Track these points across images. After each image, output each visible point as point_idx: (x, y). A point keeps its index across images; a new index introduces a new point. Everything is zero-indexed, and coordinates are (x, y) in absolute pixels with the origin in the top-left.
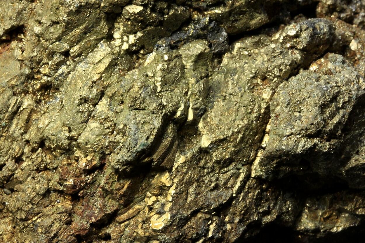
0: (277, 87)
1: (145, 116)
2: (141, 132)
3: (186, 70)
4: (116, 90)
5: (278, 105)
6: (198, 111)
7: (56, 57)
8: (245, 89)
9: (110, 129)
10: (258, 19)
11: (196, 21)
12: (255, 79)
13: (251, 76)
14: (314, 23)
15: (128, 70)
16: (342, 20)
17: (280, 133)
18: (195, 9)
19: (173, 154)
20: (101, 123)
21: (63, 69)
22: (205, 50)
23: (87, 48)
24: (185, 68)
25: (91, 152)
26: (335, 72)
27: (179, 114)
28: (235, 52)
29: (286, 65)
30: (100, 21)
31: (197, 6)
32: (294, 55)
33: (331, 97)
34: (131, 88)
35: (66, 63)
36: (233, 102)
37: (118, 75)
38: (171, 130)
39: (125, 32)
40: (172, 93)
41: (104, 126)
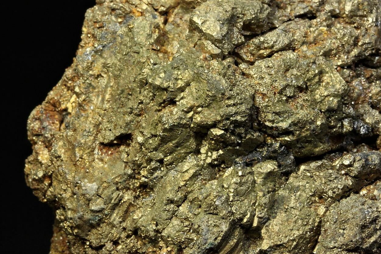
0: (330, 206)
1: (216, 220)
2: (211, 234)
3: (256, 185)
4: (196, 196)
5: (328, 221)
6: (262, 220)
7: (152, 163)
8: (304, 204)
9: (188, 227)
10: (321, 148)
11: (269, 145)
12: (314, 197)
13: (311, 194)
14: (368, 155)
15: (209, 180)
17: (326, 245)
18: (269, 135)
20: (182, 222)
21: (157, 173)
22: (274, 170)
23: (177, 159)
24: (256, 183)
25: (171, 244)
26: (379, 198)
27: (245, 220)
28: (299, 173)
29: (339, 189)
30: (190, 138)
31: (270, 133)
32: (347, 181)
33: (371, 220)
34: (208, 196)
35: (160, 169)
36: (293, 214)
37: (200, 183)
38: (237, 233)
39: (210, 149)
40: (242, 203)
41: (184, 225)
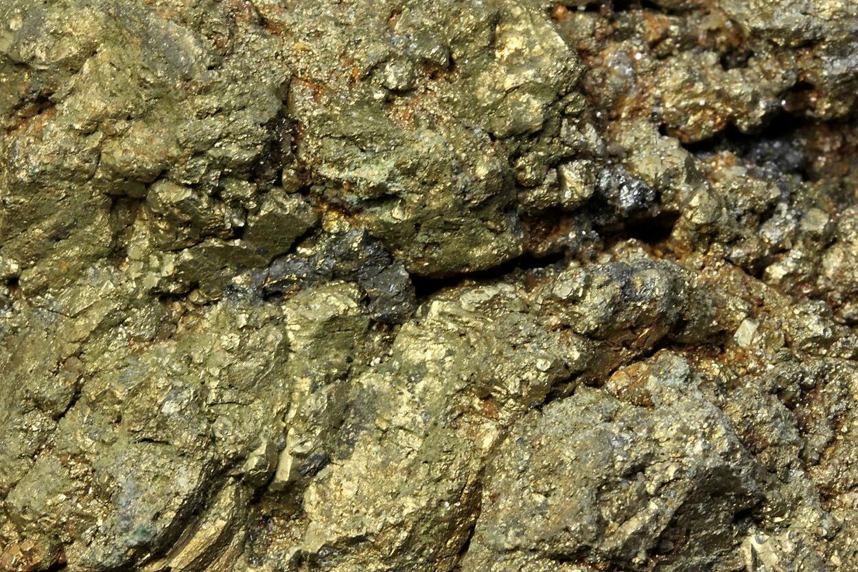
0: (513, 423)
1: (163, 461)
2: (144, 500)
3: (292, 356)
4: (107, 388)
5: (501, 469)
6: (306, 462)
8: (437, 418)
9: (82, 481)
10: (490, 247)
11: (333, 237)
12: (467, 395)
13: (457, 387)
14: (632, 271)
15: (152, 341)
16: (735, 265)
17: (492, 542)
18: (334, 207)
19: (228, 560)
20: (65, 465)
22: (345, 311)
23: (58, 276)
24: (291, 351)
25: (32, 531)
26: (659, 401)
27: (253, 462)
28: (426, 323)
29: (539, 371)
30: (95, 213)
31: (335, 200)
32: (564, 347)
33: (627, 466)
34: (143, 386)
35: (11, 305)
36: (402, 448)
37: (123, 350)
38: (229, 501)
39: (154, 246)
40: (243, 410)
41: (70, 473)
